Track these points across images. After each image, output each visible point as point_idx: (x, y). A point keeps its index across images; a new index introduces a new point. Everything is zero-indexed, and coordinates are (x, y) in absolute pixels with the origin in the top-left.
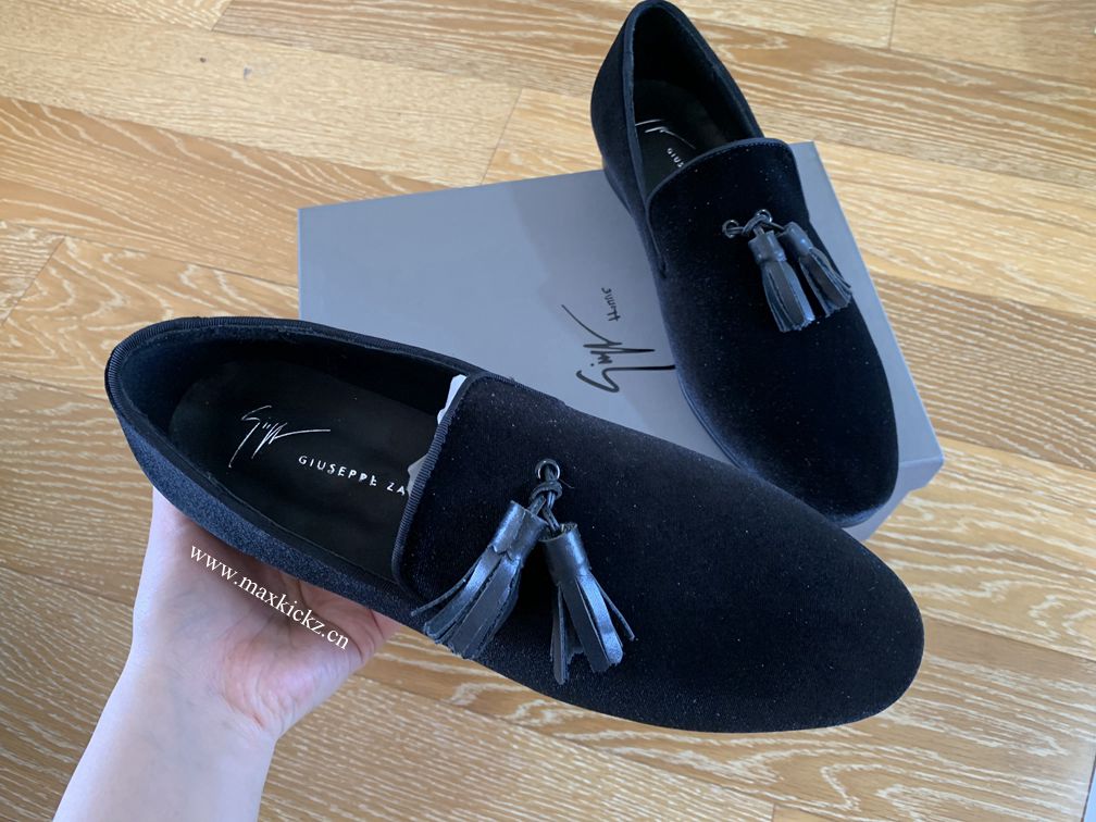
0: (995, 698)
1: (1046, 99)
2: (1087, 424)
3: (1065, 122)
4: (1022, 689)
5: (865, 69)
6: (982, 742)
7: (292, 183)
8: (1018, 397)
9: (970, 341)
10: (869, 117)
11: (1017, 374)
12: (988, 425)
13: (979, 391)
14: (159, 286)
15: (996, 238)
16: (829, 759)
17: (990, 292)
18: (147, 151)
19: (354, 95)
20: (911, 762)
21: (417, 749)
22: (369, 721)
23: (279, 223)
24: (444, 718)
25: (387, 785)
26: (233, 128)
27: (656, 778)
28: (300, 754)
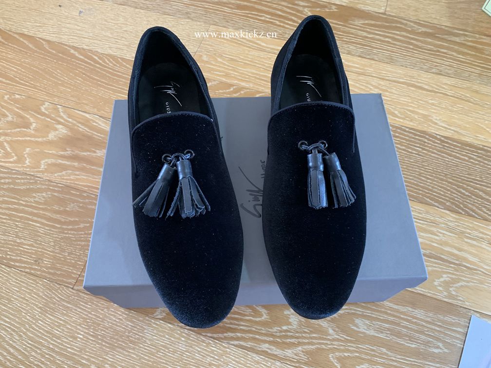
0: (415, 323)
1: (457, 39)
2: (467, 193)
3: (466, 51)
4: (429, 319)
5: (373, 22)
6: (407, 344)
7: (98, 66)
8: (436, 179)
9: (415, 152)
10: (374, 45)
11: (435, 169)
12: (420, 192)
13: (417, 176)
14: (30, 112)
15: (430, 104)
16: (333, 350)
17: (425, 129)
18: (30, 47)
19: (131, 25)
20: (373, 353)
21: (135, 338)
22: (113, 324)
23: (90, 84)
24: (149, 324)
25: (119, 356)
26: (72, 39)
27: (250, 357)
28: (79, 339)
